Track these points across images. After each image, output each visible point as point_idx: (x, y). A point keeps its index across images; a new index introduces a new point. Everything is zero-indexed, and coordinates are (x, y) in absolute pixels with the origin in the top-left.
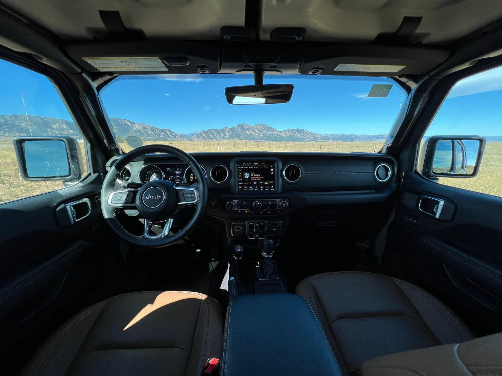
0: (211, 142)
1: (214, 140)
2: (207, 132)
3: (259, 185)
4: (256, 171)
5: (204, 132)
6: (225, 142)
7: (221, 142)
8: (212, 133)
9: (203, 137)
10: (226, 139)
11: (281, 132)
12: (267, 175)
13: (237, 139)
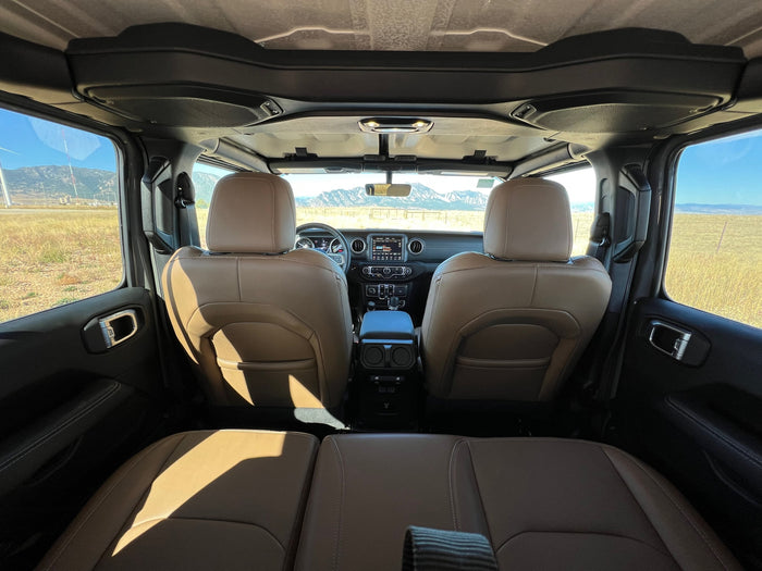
0: (336, 209)
1: (341, 207)
2: (330, 194)
3: (389, 256)
4: (387, 244)
5: (326, 193)
6: (357, 209)
7: (351, 209)
8: (338, 196)
9: (325, 201)
10: (359, 205)
11: (443, 196)
12: (396, 248)
13: (376, 206)
